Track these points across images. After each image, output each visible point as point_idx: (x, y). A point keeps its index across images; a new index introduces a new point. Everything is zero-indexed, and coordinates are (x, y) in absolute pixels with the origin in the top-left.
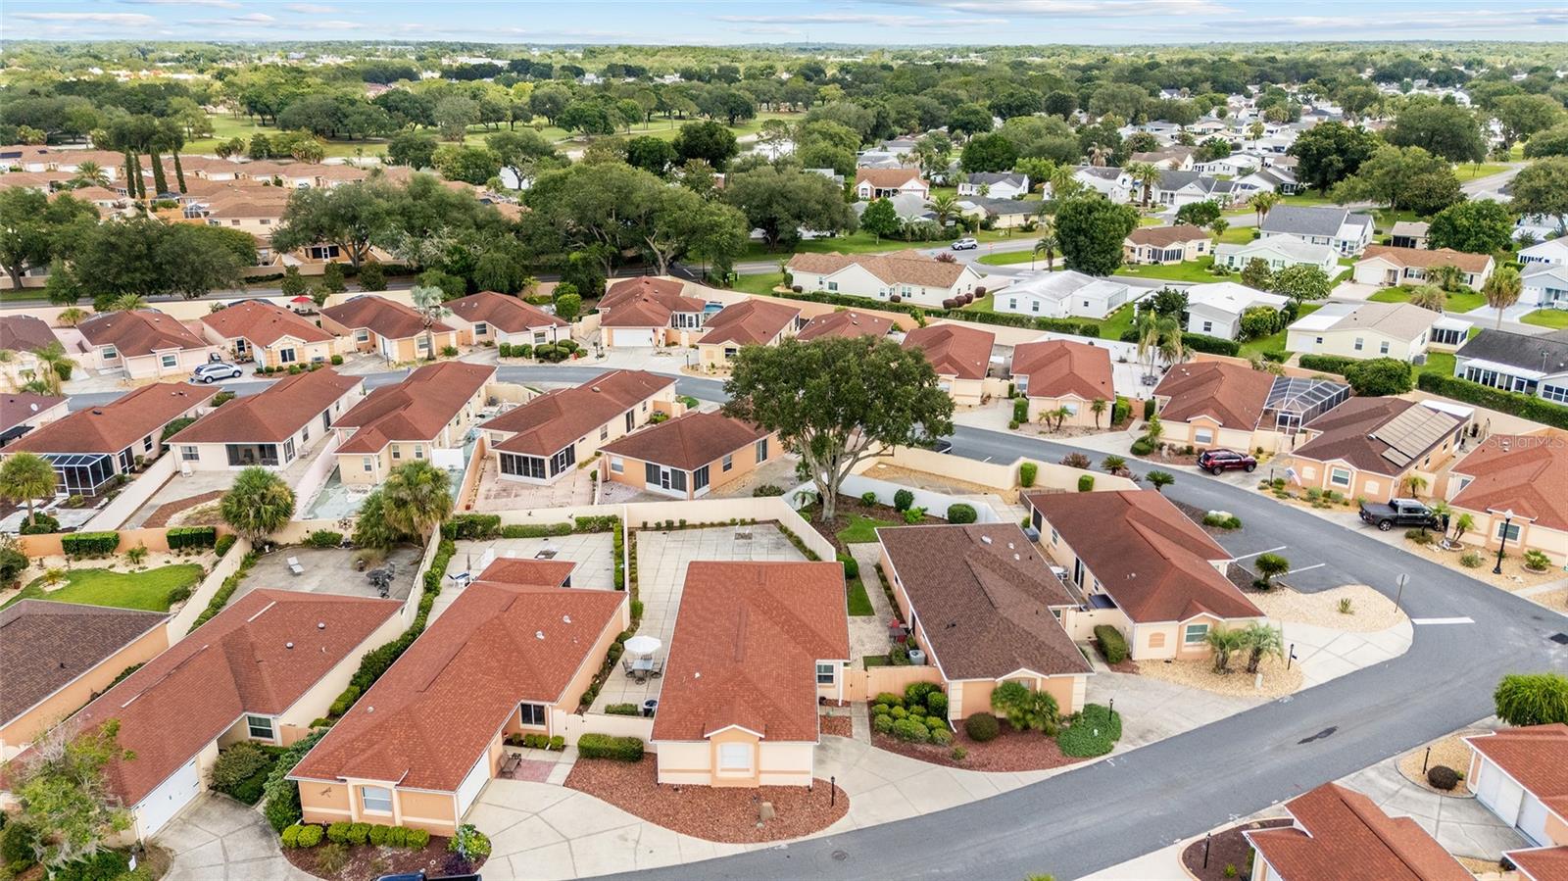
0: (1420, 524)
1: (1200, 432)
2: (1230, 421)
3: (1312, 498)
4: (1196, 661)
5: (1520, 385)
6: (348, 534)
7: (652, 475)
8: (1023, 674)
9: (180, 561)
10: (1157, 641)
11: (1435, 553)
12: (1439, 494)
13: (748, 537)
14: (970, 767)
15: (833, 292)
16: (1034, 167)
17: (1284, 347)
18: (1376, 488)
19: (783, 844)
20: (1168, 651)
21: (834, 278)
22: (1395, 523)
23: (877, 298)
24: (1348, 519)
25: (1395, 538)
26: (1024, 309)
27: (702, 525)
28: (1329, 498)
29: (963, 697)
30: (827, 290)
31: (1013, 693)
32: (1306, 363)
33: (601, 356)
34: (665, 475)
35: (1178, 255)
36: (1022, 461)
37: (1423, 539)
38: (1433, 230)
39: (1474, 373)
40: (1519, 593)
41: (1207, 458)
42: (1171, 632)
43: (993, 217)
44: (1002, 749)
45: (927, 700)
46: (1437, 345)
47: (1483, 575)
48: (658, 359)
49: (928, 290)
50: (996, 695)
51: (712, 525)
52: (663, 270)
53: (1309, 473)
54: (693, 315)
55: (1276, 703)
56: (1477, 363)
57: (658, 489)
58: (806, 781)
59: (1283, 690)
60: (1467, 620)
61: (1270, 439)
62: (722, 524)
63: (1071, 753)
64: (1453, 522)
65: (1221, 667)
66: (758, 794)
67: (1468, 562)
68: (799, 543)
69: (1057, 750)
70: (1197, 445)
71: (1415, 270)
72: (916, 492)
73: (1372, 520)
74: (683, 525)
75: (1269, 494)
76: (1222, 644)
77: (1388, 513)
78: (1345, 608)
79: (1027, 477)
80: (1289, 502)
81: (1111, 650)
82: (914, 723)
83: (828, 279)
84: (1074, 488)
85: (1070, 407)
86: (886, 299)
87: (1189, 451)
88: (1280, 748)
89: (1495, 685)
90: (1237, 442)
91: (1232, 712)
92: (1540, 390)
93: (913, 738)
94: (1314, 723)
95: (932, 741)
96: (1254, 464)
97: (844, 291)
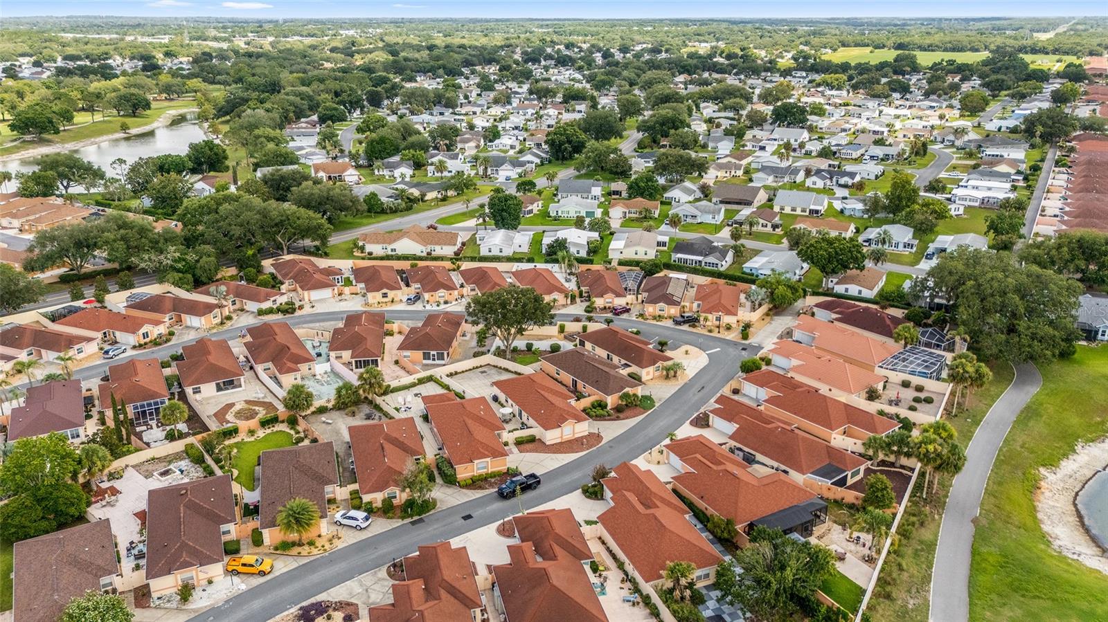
0: (693, 321)
1: (607, 300)
2: (618, 295)
3: (654, 318)
4: (660, 377)
5: (696, 263)
6: (330, 405)
7: (426, 356)
8: (627, 389)
9: (268, 431)
10: (648, 373)
11: (699, 330)
12: (691, 310)
13: (484, 372)
14: (624, 419)
15: (393, 253)
16: (413, 156)
17: (608, 256)
18: (674, 311)
19: (595, 448)
20: (650, 377)
21: (393, 246)
22: (685, 322)
23: (419, 254)
24: (669, 323)
25: (685, 327)
26: (495, 252)
27: (463, 372)
28: (660, 318)
29: (611, 401)
30: (390, 253)
31: (626, 395)
32: (621, 263)
33: (313, 307)
34: (433, 355)
35: (531, 211)
36: (559, 323)
37: (694, 326)
38: (630, 187)
39: (680, 260)
40: (727, 338)
41: (616, 310)
42: (651, 369)
43: (423, 195)
44: (627, 413)
45: (601, 405)
46: (659, 248)
47: (715, 334)
48: (342, 303)
49: (444, 247)
50: (621, 398)
51: (466, 371)
52: (285, 251)
53: (650, 309)
54: (339, 277)
55: (686, 384)
56: (679, 256)
57: (430, 362)
58: (586, 433)
59: (686, 380)
60: (718, 349)
61: (630, 298)
62: (470, 370)
63: (646, 409)
64: (702, 319)
65: (667, 377)
66: (577, 440)
67: (710, 331)
68: (506, 370)
69: (642, 410)
70: (607, 305)
71: (633, 210)
72: (534, 342)
73: (677, 323)
74: (456, 373)
75: (640, 319)
76: (668, 369)
77: (682, 319)
78: (687, 352)
79: (562, 329)
80: (648, 321)
81: (636, 379)
82: (600, 412)
83: (390, 247)
84: (581, 330)
85: (556, 297)
86: (424, 254)
87: (605, 308)
88: (694, 395)
89: (739, 364)
90: (620, 302)
91: (677, 389)
92: (703, 264)
93: (604, 416)
94: (698, 386)
95: (609, 415)
96: (630, 309)
97: (399, 252)
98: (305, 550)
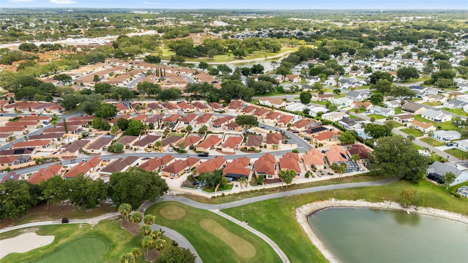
0: (310, 139)
1: (295, 128)
2: (298, 127)
5: (343, 125)
6: (198, 132)
8: (255, 147)
9: (182, 133)
10: (269, 146)
13: (237, 135)
16: (322, 76)
21: (264, 102)
22: (307, 139)
24: (303, 139)
25: (306, 141)
26: (289, 109)
27: (233, 134)
28: (303, 136)
30: (263, 104)
31: (252, 148)
33: (227, 113)
34: (230, 129)
35: (326, 100)
36: (272, 130)
37: (308, 141)
42: (271, 145)
44: (249, 152)
45: (246, 148)
48: (234, 114)
49: (278, 105)
52: (240, 99)
53: (303, 133)
56: (340, 122)
58: (233, 152)
59: (276, 151)
60: (303, 148)
62: (235, 134)
63: (255, 152)
65: (273, 148)
66: (229, 152)
70: (294, 130)
71: (359, 106)
72: (257, 132)
73: (305, 139)
74: (231, 134)
76: (274, 146)
78: (291, 145)
79: (271, 132)
80: (298, 136)
81: (265, 146)
84: (274, 133)
85: (282, 124)
86: (271, 106)
90: (299, 130)
91: (272, 152)
92: (345, 126)
95: (244, 151)
96: (299, 132)
97: (265, 104)
98: (158, 151)
